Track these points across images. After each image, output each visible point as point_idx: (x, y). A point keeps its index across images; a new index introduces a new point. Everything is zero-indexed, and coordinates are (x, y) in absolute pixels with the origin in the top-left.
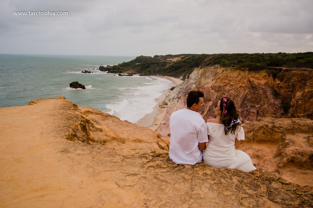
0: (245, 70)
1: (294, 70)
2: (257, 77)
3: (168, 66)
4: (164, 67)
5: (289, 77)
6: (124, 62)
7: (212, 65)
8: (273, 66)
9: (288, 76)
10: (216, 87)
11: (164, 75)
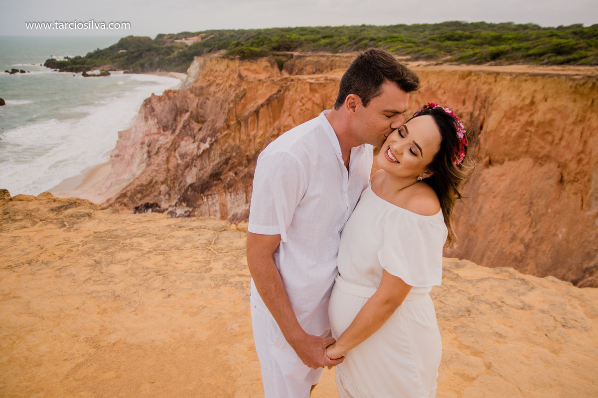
0: (235, 59)
1: (309, 56)
2: (255, 70)
3: (176, 53)
4: (170, 55)
5: (301, 66)
6: (98, 49)
7: (215, 50)
8: (283, 51)
9: (299, 65)
10: (197, 88)
11: (168, 71)
